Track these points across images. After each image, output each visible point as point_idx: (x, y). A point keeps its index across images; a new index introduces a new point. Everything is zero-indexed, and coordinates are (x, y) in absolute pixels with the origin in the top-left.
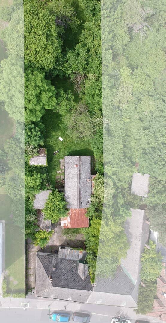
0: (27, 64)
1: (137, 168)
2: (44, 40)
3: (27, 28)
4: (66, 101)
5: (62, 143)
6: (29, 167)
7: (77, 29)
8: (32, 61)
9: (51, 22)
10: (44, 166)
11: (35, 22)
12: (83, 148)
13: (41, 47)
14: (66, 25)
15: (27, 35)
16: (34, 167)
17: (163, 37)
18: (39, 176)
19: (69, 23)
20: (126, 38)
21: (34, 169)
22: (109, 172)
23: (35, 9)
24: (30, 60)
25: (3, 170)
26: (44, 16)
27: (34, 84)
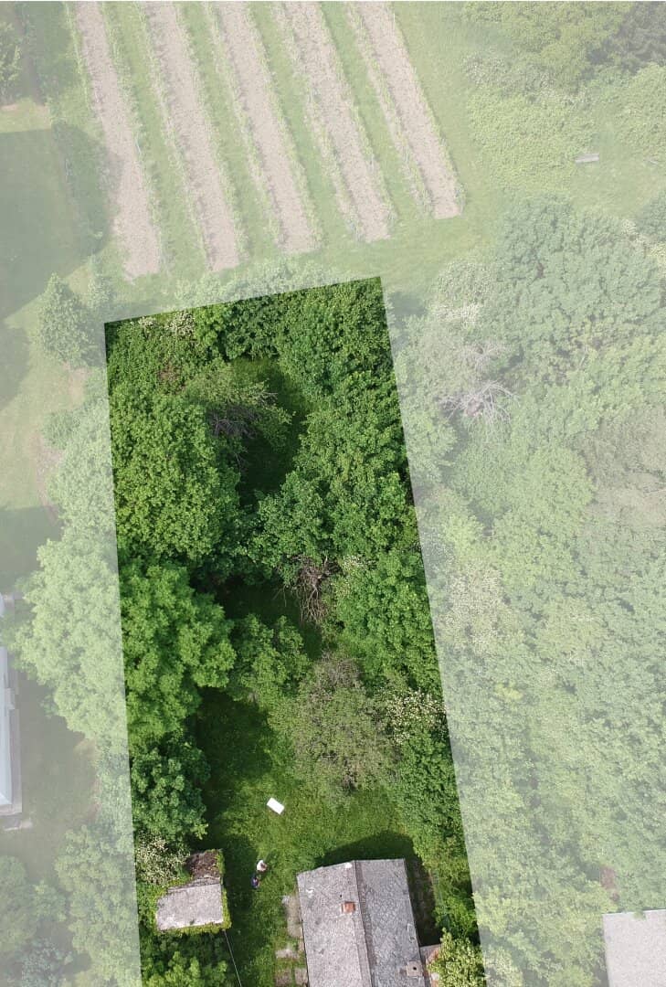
0: (124, 546)
1: (613, 891)
2: (172, 470)
3: (117, 446)
4: (274, 652)
5: (284, 823)
6: (157, 942)
7: (284, 437)
8: (142, 538)
9: (191, 421)
10: (216, 930)
11: (140, 429)
12: (370, 833)
13: (166, 492)
14: (249, 431)
15: (121, 463)
16: (175, 939)
17: (557, 409)
18: (194, 968)
19: (256, 423)
20: (442, 435)
21: (175, 944)
22: (495, 921)
23: (142, 397)
24: (133, 534)
25: (52, 967)
26: (169, 409)
27: (145, 603)
